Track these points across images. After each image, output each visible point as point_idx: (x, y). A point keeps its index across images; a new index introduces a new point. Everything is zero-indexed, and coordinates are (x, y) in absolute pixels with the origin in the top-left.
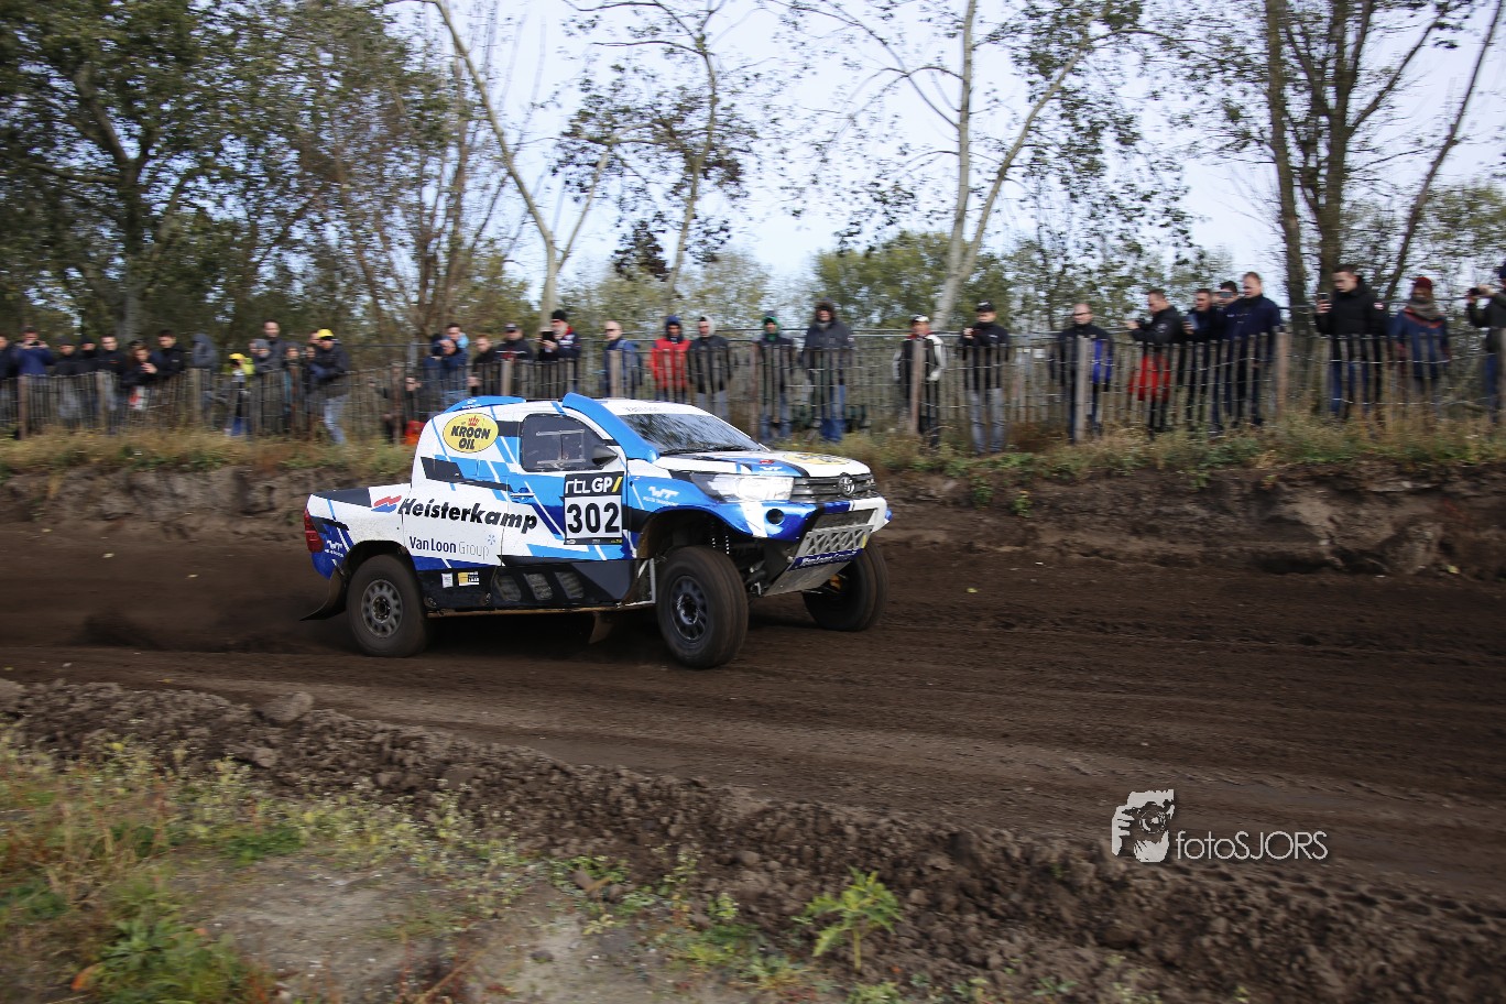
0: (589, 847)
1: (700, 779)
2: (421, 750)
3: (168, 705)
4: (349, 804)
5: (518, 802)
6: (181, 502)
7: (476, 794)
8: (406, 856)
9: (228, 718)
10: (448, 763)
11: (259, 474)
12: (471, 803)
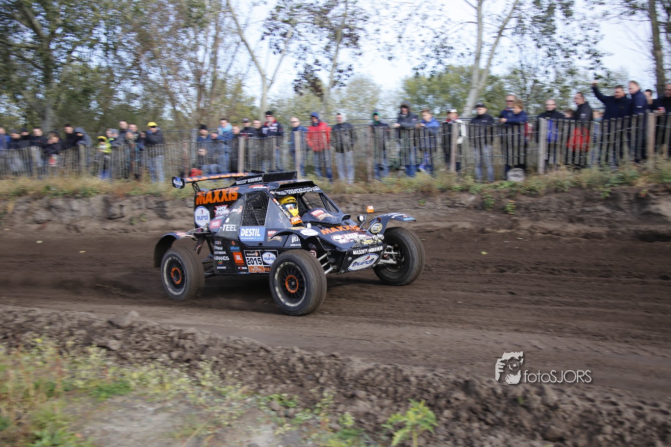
0: (279, 389)
1: (335, 353)
2: (193, 340)
3: (64, 319)
4: (156, 368)
5: (243, 366)
6: (75, 214)
7: (221, 362)
8: (184, 395)
9: (96, 325)
10: (207, 346)
11: (116, 198)
12: (218, 367)
